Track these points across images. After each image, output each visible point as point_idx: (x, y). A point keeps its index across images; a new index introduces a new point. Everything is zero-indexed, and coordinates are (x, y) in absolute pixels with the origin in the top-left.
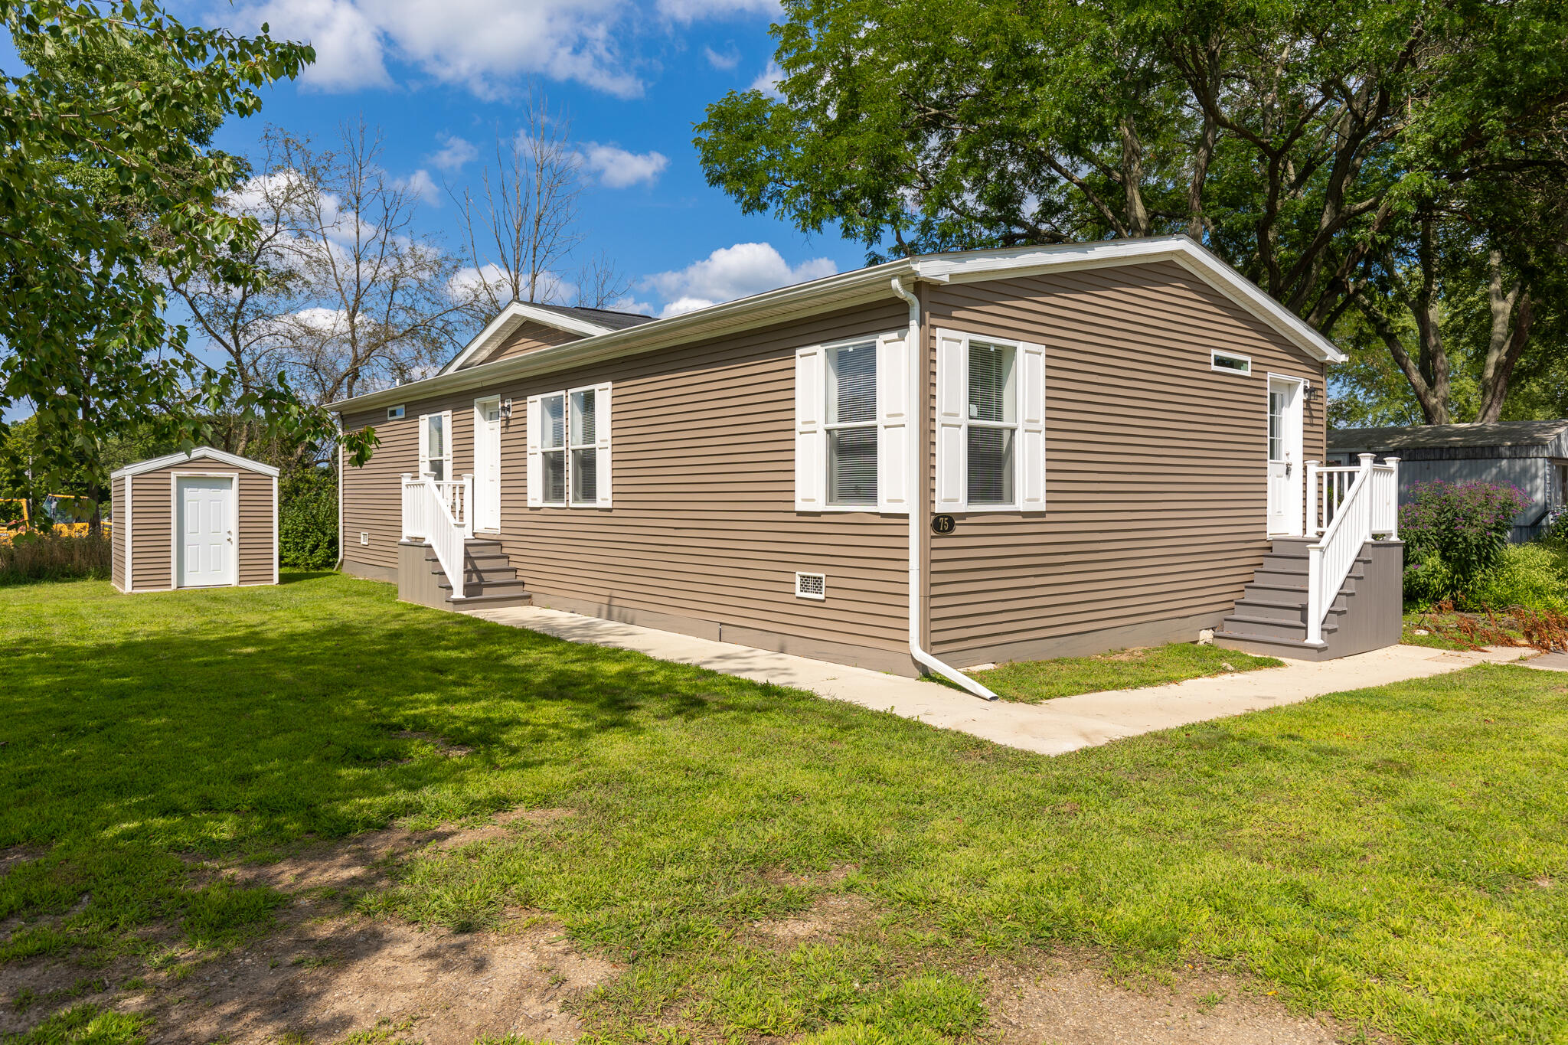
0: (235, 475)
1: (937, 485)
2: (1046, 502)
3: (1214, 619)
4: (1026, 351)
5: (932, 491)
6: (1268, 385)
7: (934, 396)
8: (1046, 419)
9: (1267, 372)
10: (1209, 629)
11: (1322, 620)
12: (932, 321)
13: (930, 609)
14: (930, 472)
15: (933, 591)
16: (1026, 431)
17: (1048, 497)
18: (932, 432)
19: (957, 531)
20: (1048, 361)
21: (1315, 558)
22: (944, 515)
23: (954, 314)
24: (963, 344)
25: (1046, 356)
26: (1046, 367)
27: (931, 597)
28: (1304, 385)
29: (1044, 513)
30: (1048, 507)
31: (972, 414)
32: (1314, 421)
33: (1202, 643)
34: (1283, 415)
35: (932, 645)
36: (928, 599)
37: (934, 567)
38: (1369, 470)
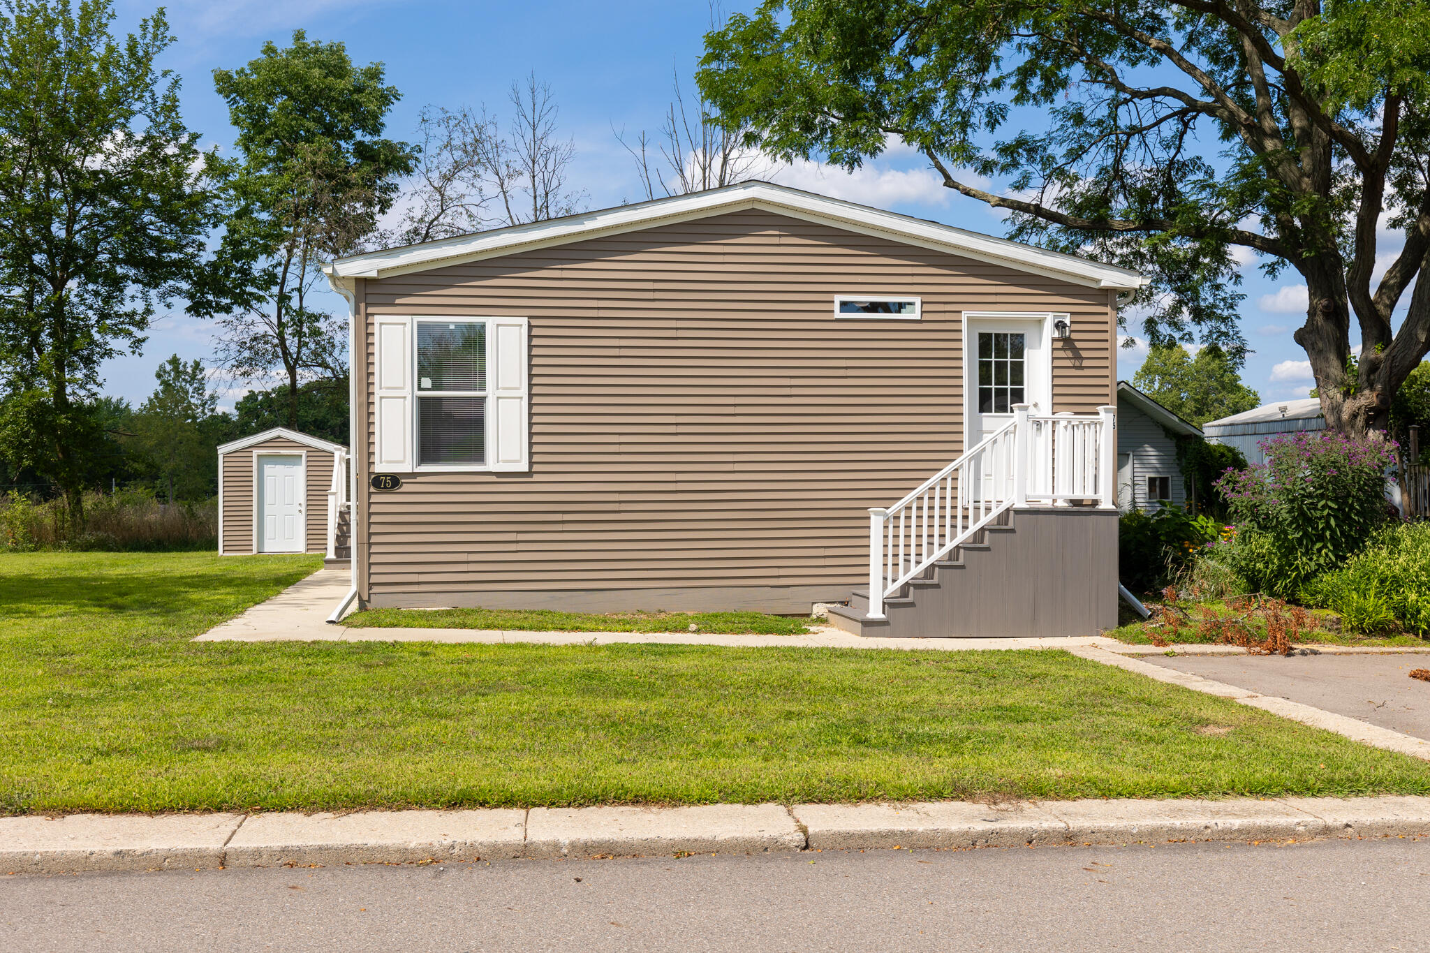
0: (303, 452)
1: (376, 449)
2: (531, 464)
3: (841, 593)
4: (498, 325)
5: (371, 454)
6: (964, 326)
7: (373, 374)
8: (530, 386)
9: (960, 312)
10: (834, 603)
11: (887, 593)
12: (370, 310)
13: (370, 554)
14: (369, 438)
15: (374, 539)
16: (498, 398)
17: (536, 458)
18: (370, 404)
19: (405, 488)
20: (535, 332)
21: (876, 523)
22: (386, 475)
23: (398, 301)
24: (409, 326)
25: (530, 327)
26: (530, 337)
27: (370, 545)
28: (1056, 320)
29: (530, 474)
30: (536, 468)
31: (423, 386)
32: (1086, 363)
33: (814, 617)
34: (1025, 359)
35: (371, 585)
36: (366, 546)
37: (374, 519)
38: (1017, 422)
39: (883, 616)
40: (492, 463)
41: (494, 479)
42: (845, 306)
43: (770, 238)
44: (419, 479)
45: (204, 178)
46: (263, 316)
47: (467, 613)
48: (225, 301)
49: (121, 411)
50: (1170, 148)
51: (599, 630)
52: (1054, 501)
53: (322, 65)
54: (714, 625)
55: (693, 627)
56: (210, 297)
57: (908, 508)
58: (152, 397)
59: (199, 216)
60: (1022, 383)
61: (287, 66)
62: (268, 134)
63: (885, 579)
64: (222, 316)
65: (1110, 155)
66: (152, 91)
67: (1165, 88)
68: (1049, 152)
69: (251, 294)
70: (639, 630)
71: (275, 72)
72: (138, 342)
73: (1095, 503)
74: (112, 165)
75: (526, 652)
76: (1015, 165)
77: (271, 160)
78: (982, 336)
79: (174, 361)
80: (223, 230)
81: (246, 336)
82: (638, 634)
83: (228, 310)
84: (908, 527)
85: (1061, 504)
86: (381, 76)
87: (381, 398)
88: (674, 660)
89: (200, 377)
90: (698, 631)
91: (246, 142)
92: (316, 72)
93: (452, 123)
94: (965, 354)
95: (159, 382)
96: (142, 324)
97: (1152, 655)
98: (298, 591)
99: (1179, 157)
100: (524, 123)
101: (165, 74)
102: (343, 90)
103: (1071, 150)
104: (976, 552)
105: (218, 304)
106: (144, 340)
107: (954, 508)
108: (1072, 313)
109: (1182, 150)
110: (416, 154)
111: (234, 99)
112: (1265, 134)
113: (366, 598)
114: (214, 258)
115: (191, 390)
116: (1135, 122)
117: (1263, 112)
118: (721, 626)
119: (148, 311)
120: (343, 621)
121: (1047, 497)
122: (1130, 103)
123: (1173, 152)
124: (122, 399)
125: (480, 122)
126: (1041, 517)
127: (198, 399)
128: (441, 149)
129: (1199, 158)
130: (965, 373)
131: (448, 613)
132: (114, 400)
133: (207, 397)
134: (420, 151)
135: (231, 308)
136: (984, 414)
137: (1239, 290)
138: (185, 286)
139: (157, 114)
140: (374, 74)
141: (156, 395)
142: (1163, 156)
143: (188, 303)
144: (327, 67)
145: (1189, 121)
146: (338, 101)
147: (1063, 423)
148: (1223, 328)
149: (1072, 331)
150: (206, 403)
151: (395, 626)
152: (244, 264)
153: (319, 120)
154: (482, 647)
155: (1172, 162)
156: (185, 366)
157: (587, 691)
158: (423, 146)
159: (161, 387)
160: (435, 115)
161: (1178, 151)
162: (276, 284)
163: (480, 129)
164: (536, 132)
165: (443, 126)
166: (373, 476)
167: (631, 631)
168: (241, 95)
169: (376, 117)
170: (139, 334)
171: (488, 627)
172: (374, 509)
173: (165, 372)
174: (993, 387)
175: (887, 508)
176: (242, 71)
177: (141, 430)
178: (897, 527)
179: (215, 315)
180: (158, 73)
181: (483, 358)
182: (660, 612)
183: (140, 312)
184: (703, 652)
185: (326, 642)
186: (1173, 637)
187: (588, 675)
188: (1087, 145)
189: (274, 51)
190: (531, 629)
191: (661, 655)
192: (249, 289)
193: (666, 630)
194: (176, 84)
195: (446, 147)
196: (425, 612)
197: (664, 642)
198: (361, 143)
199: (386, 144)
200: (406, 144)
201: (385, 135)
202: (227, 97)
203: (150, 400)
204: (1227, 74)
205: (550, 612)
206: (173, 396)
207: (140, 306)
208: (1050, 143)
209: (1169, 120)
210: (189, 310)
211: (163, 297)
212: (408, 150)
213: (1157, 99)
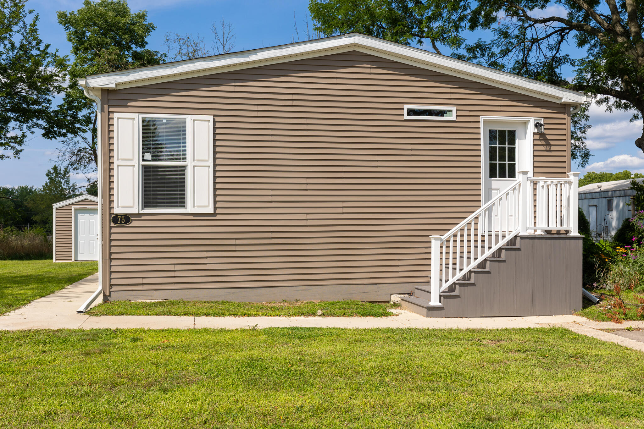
1: (115, 198)
2: (215, 208)
3: (409, 288)
4: (194, 120)
5: (111, 202)
6: (482, 125)
7: (113, 150)
8: (215, 159)
9: (479, 116)
10: (404, 294)
11: (443, 289)
12: (111, 109)
13: (110, 266)
14: (110, 192)
15: (113, 256)
16: (194, 166)
17: (218, 205)
18: (111, 170)
19: (134, 223)
20: (218, 125)
21: (435, 245)
22: (121, 215)
23: (129, 104)
24: (136, 120)
25: (215, 122)
26: (215, 128)
27: (111, 260)
28: (536, 122)
29: (214, 214)
30: (218, 211)
31: (145, 159)
32: (553, 148)
33: (392, 303)
34: (517, 146)
35: (111, 286)
36: (108, 261)
37: (113, 243)
38: (521, 182)
39: (440, 304)
40: (190, 208)
41: (191, 217)
42: (411, 112)
43: (364, 69)
44: (143, 218)
45: (50, 65)
46: (83, 138)
47: (173, 304)
48: (64, 131)
49: (33, 192)
50: (553, 50)
51: (259, 315)
52: (535, 231)
53: (114, 10)
54: (333, 311)
55: (320, 312)
56: (56, 129)
57: (455, 236)
58: (44, 185)
59: (49, 86)
60: (514, 160)
61: (96, 10)
62: (86, 45)
63: (441, 280)
64: (62, 138)
65: (521, 54)
66: (24, 21)
67: (553, 17)
68: (492, 50)
69: (78, 128)
70: (285, 315)
71: (89, 13)
72: (17, 152)
73: (567, 232)
74: (3, 59)
75: (208, 337)
76: (475, 57)
77: (89, 60)
78: (491, 131)
79: (55, 168)
80: (63, 94)
81: (74, 149)
82: (284, 318)
83: (65, 135)
84: (455, 247)
85: (539, 233)
86: (146, 18)
87: (118, 166)
88: (314, 344)
89: (68, 175)
90: (323, 315)
91: (76, 51)
92: (111, 13)
93: (182, 42)
94: (482, 142)
95: (48, 178)
96: (20, 143)
97: (618, 330)
98: (76, 287)
99: (558, 55)
100: (219, 43)
101: (30, 12)
102: (125, 23)
103: (503, 50)
104: (497, 263)
105: (59, 132)
106: (21, 151)
107: (476, 235)
108: (545, 118)
109: (559, 51)
110: (163, 58)
111: (68, 27)
112: (618, 35)
113: (108, 294)
114: (57, 109)
115: (63, 182)
116: (535, 37)
117: (616, 23)
118: (337, 311)
119: (24, 136)
120: (89, 312)
121: (531, 229)
122: (533, 27)
123: (554, 52)
124: (33, 187)
125: (196, 41)
126: (536, 241)
127: (66, 186)
128: (176, 55)
129: (568, 56)
130: (482, 153)
131: (161, 304)
132: (29, 187)
133: (71, 185)
134: (166, 56)
135: (66, 135)
136: (493, 179)
137: (588, 123)
138: (41, 122)
139: (27, 34)
140: (142, 16)
141: (46, 184)
142: (550, 54)
143: (43, 131)
144: (117, 12)
145: (564, 35)
146: (122, 29)
147: (541, 183)
148: (577, 144)
149: (544, 129)
150: (70, 188)
151: (123, 314)
152: (74, 112)
153: (112, 38)
154: (178, 332)
155: (554, 58)
156: (60, 170)
157: (252, 382)
158: (167, 54)
159: (49, 181)
160: (173, 37)
161: (557, 52)
162: (91, 123)
163: (196, 45)
164: (225, 48)
165: (177, 43)
166: (113, 216)
167: (280, 316)
168: (72, 24)
169: (142, 38)
170: (18, 147)
171: (186, 314)
172: (113, 237)
173: (50, 173)
174: (498, 162)
175: (442, 235)
176: (73, 13)
177: (39, 200)
178: (448, 247)
179: (58, 138)
180: (27, 11)
181: (184, 142)
182: (297, 301)
183: (20, 136)
184: (332, 335)
185: (67, 329)
186: (623, 317)
187: (252, 363)
188: (511, 48)
189: (89, 3)
190: (214, 315)
191: (303, 337)
192: (77, 125)
193: (303, 314)
194: (37, 18)
195: (179, 54)
196: (146, 303)
197: (303, 326)
198: (135, 52)
199: (148, 52)
200: (158, 52)
201: (147, 47)
202: (65, 25)
203: (44, 187)
204: (580, 14)
205: (227, 302)
206: (55, 184)
207: (20, 134)
208: (493, 46)
209: (554, 35)
210: (44, 135)
211: (29, 128)
212: (159, 55)
213: (548, 23)
